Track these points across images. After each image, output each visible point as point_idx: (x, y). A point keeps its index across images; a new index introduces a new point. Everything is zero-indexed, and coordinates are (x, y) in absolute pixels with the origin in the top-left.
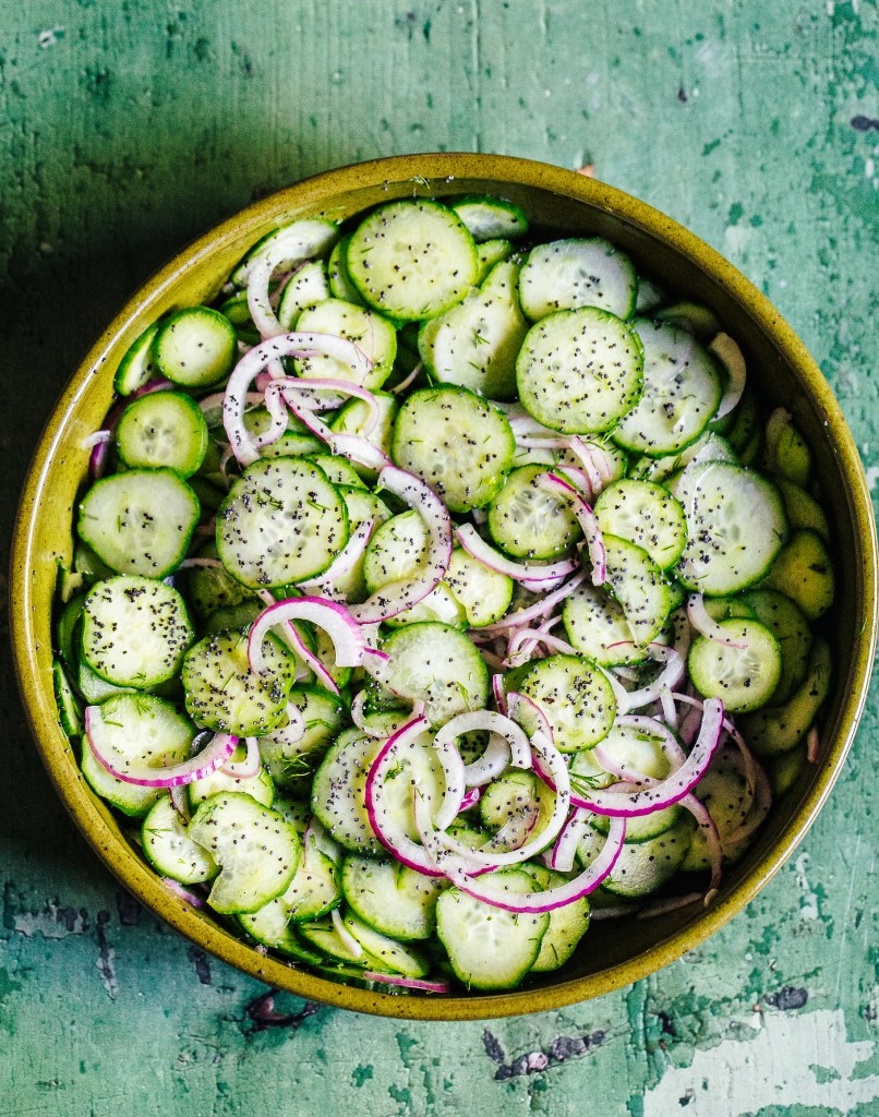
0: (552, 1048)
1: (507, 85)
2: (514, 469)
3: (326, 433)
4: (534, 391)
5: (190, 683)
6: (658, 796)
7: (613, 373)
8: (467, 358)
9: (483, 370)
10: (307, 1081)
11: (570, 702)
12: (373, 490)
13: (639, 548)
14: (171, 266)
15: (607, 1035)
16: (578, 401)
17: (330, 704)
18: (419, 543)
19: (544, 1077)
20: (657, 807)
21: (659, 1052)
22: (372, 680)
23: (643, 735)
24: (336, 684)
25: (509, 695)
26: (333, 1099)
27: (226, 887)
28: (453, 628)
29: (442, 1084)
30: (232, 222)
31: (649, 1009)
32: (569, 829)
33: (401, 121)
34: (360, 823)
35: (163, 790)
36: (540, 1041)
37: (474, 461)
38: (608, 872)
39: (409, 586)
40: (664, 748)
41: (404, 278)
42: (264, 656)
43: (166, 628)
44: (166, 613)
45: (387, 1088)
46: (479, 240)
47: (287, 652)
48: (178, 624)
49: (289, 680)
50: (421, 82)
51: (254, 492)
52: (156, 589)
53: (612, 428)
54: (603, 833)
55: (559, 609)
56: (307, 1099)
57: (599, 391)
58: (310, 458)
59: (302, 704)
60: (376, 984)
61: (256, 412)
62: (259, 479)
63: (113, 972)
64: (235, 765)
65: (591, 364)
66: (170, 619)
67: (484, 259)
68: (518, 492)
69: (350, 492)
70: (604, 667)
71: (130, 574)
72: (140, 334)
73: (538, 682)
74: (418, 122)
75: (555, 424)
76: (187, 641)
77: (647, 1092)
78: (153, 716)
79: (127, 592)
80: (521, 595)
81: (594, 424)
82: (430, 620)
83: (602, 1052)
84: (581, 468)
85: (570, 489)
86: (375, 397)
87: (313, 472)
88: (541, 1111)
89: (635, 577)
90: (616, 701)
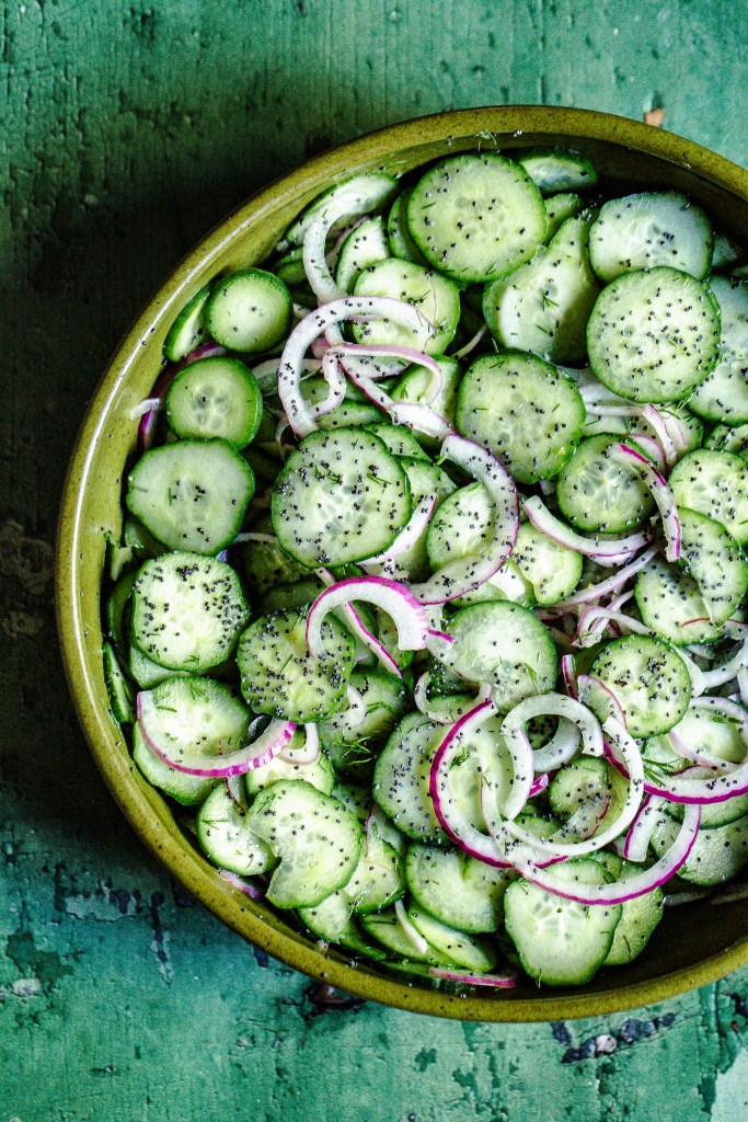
0: (620, 1030)
1: (573, 22)
2: (584, 439)
3: (387, 402)
4: (606, 357)
5: (246, 666)
6: (735, 782)
7: (689, 338)
8: (535, 320)
9: (551, 334)
10: (368, 1066)
11: (642, 685)
12: (436, 461)
13: (716, 522)
14: (223, 230)
15: (677, 1018)
16: (652, 368)
17: (392, 687)
18: (485, 517)
19: (612, 1059)
20: (734, 793)
21: (732, 1034)
22: (437, 663)
23: (718, 717)
24: (398, 667)
25: (580, 678)
26: (396, 1085)
27: (285, 880)
28: (520, 606)
29: (507, 1068)
30: (288, 182)
31: (721, 991)
32: (642, 816)
33: (462, 63)
34: (424, 812)
35: (218, 779)
36: (609, 1024)
37: (541, 431)
38: (683, 861)
39: (474, 564)
40: (741, 730)
41: (468, 236)
42: (323, 638)
43: (220, 608)
44: (220, 591)
45: (451, 1073)
46: (547, 193)
47: (347, 633)
48: (232, 603)
49: (350, 663)
50: (482, 20)
51: (311, 465)
52: (209, 567)
53: (689, 396)
54: (678, 819)
55: (631, 584)
56: (369, 1084)
57: (674, 357)
58: (370, 429)
59: (363, 687)
60: (443, 982)
61: (312, 381)
62: (317, 452)
63: (168, 956)
64: (294, 752)
65: (666, 328)
66: (224, 597)
67: (552, 215)
68: (588, 463)
69: (412, 465)
70: (678, 646)
71: (183, 551)
72: (190, 298)
73: (610, 664)
74: (479, 63)
75: (629, 392)
76: (243, 620)
77: (720, 1075)
78: (207, 700)
79: (179, 570)
80: (592, 570)
81: (667, 392)
82: (497, 598)
83: (672, 1034)
84: (654, 437)
85: (643, 460)
86: (439, 363)
87: (373, 445)
88: (609, 1095)
89: (711, 553)
90: (690, 682)
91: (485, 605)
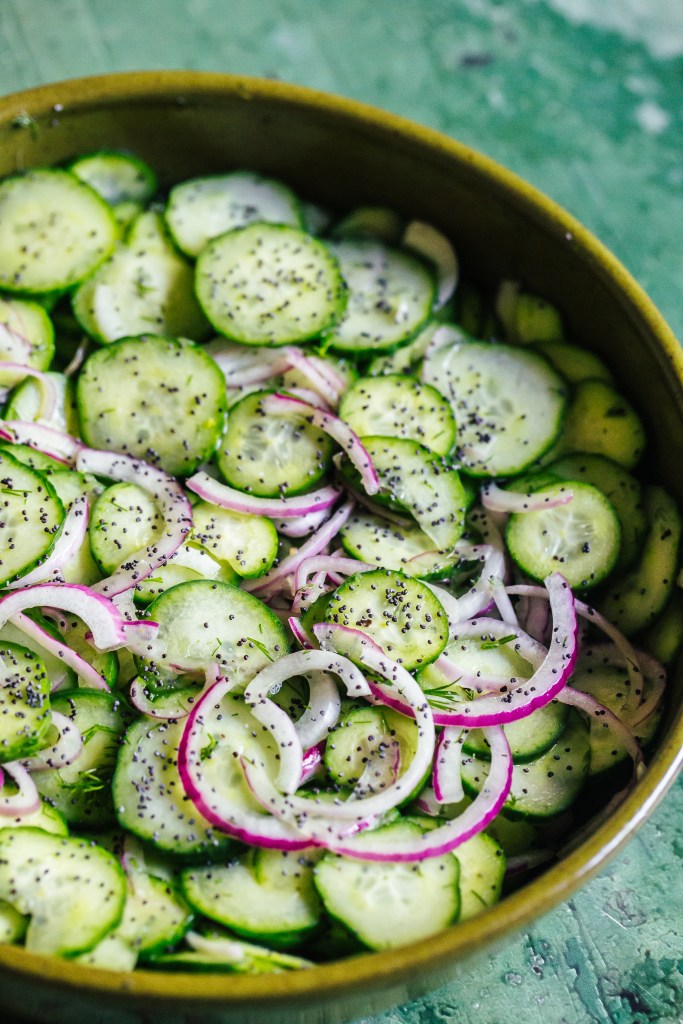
2: (232, 407)
4: (227, 312)
6: (533, 689)
7: (309, 276)
9: (159, 321)
11: (390, 620)
13: (406, 441)
16: (279, 309)
18: (148, 511)
20: (535, 705)
22: (146, 663)
23: (487, 642)
24: (103, 678)
25: (315, 628)
28: (221, 583)
31: (606, 992)
32: (442, 753)
34: (186, 819)
37: (182, 411)
38: (507, 790)
39: (154, 545)
40: (517, 647)
41: (36, 256)
46: (111, 204)
47: (31, 654)
54: (484, 756)
57: (300, 295)
59: (69, 711)
64: (8, 800)
65: (280, 272)
67: (121, 222)
68: (245, 430)
69: (51, 475)
73: (344, 608)
75: (263, 340)
81: (307, 327)
82: (191, 579)
84: (307, 387)
86: (47, 375)
89: (414, 472)
90: (441, 607)
91: (181, 588)
